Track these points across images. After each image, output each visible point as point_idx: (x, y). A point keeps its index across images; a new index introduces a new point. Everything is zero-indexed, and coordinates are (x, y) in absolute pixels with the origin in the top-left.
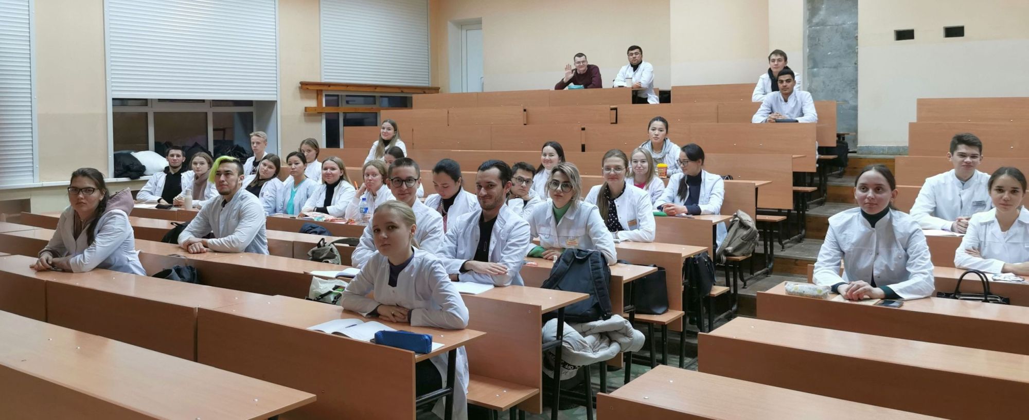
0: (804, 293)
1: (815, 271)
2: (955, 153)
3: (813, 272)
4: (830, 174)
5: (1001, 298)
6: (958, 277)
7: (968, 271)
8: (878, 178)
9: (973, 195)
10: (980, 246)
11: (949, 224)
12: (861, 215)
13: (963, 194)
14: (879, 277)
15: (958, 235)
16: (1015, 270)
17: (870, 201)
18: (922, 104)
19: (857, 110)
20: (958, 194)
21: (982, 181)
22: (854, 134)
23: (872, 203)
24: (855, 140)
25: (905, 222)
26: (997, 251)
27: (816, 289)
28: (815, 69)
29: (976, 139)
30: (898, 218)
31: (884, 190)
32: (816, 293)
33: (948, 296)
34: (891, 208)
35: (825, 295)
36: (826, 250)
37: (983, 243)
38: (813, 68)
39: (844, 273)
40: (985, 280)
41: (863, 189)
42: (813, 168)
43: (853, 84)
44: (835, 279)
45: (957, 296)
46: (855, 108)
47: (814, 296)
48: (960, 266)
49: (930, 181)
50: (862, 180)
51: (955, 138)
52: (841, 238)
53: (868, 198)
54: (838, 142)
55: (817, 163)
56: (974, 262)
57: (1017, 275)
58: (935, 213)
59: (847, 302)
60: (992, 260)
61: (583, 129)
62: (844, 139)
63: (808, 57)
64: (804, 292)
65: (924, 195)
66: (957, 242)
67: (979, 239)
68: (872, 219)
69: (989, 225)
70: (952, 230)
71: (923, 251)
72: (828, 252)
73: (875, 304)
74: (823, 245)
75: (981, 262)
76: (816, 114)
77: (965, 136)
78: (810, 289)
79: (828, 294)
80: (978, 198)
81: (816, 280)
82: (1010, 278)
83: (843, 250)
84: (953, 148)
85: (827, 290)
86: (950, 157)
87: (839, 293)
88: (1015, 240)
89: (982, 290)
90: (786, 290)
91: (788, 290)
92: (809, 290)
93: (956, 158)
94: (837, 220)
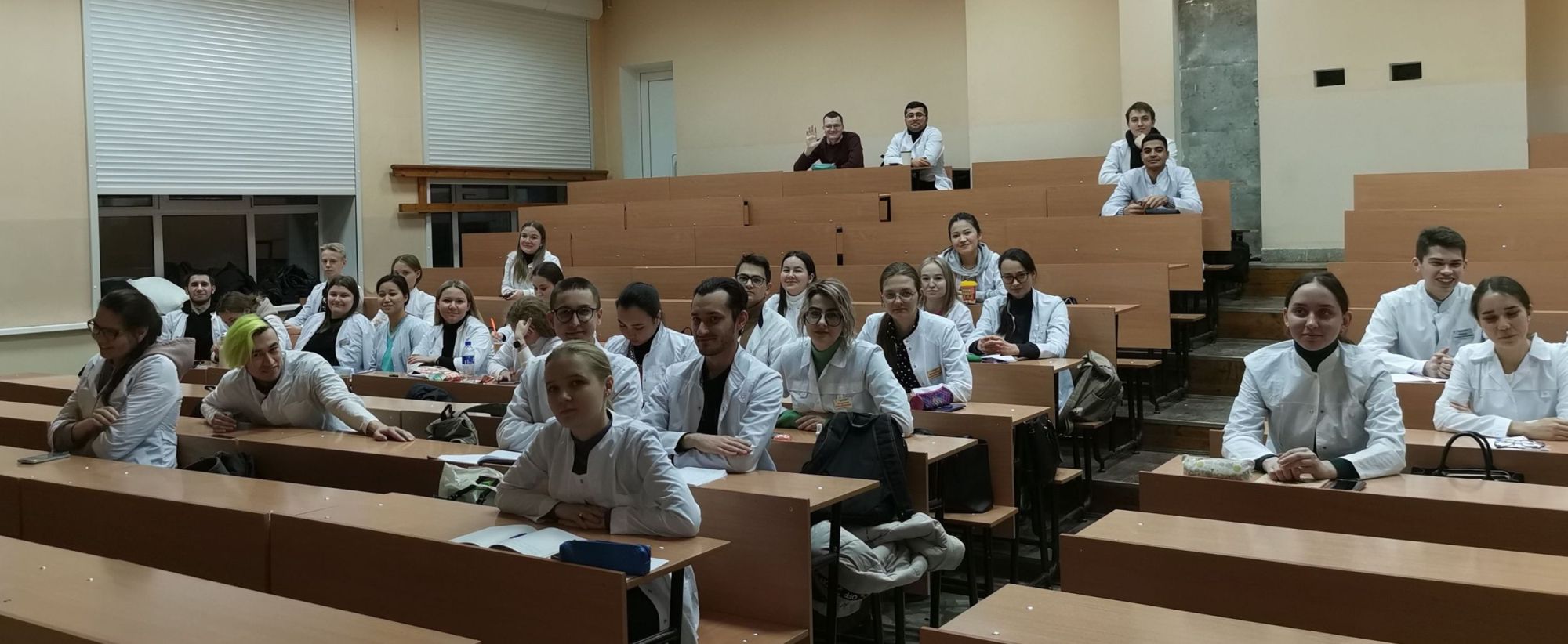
0: (1214, 472)
1: (1225, 438)
2: (1426, 260)
3: (1222, 441)
4: (1223, 293)
5: (1511, 474)
6: (1444, 444)
7: (1457, 435)
8: (1323, 296)
9: (1454, 322)
10: (1471, 396)
11: (1419, 364)
12: (1294, 351)
13: (1439, 319)
14: (1325, 448)
15: (1435, 380)
16: (1527, 431)
17: (1311, 330)
18: (1362, 183)
19: (1260, 195)
20: (1430, 319)
21: (1466, 298)
22: (1257, 231)
23: (1315, 334)
24: (1258, 240)
25: (1365, 361)
26: (1499, 404)
27: (1231, 465)
28: (1194, 134)
29: (1456, 235)
30: (1351, 356)
31: (1332, 314)
32: (1232, 472)
33: (1428, 472)
34: (1341, 341)
35: (1246, 474)
36: (1242, 404)
37: (1477, 391)
38: (1190, 131)
39: (1269, 440)
40: (1486, 447)
41: (1300, 311)
42: (1197, 284)
43: (1253, 155)
44: (1260, 451)
45: (1443, 473)
46: (1257, 192)
47: (1228, 477)
48: (1443, 427)
49: (1388, 298)
50: (1297, 297)
51: (1422, 235)
52: (1265, 387)
53: (1308, 327)
54: (1233, 243)
55: (1205, 277)
56: (1465, 420)
57: (1530, 439)
58: (1397, 347)
59: (1279, 484)
60: (1492, 417)
61: (840, 230)
62: (1241, 238)
63: (1182, 114)
64: (1213, 470)
65: (1378, 320)
66: (1439, 389)
67: (1470, 385)
68: (1313, 358)
69: (1486, 364)
70: (1425, 373)
71: (1391, 405)
72: (1245, 409)
73: (1323, 487)
74: (1236, 399)
75: (1475, 421)
76: (1201, 202)
77: (1440, 232)
78: (1222, 464)
79: (1251, 474)
80: (1460, 327)
81: (1228, 452)
82: (1521, 444)
83: (1268, 407)
84: (1422, 251)
85: (1249, 467)
86: (1417, 265)
87: (1264, 472)
88: (1526, 387)
89: (1481, 461)
90: (1185, 468)
91: (1188, 468)
92: (1220, 467)
93: (1427, 266)
94: (1257, 360)
